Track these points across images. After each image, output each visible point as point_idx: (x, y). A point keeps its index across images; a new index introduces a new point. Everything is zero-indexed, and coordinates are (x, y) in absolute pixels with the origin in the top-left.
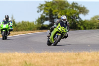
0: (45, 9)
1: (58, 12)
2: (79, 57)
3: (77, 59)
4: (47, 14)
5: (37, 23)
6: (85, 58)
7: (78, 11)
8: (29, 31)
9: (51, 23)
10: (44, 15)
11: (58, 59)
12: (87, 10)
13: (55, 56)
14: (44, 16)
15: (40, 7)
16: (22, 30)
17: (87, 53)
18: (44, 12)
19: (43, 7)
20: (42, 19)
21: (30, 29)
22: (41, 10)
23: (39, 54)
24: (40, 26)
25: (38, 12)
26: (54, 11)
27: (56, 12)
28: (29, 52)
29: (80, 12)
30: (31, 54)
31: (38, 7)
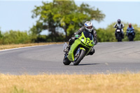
0: (42, 13)
1: (61, 17)
2: (90, 81)
3: (87, 83)
4: (45, 21)
5: (31, 32)
6: (100, 83)
7: (90, 16)
8: (21, 45)
9: (50, 32)
10: (41, 21)
11: (61, 83)
12: (102, 15)
13: (56, 79)
14: (42, 24)
15: (36, 10)
16: (10, 43)
17: (102, 75)
18: (41, 18)
19: (40, 11)
20: (39, 27)
21: (22, 42)
22: (37, 15)
23: (34, 77)
24: (36, 38)
25: (33, 17)
26: (55, 16)
27: (58, 18)
28: (21, 74)
29: (93, 17)
30: (23, 77)
31: (32, 11)
